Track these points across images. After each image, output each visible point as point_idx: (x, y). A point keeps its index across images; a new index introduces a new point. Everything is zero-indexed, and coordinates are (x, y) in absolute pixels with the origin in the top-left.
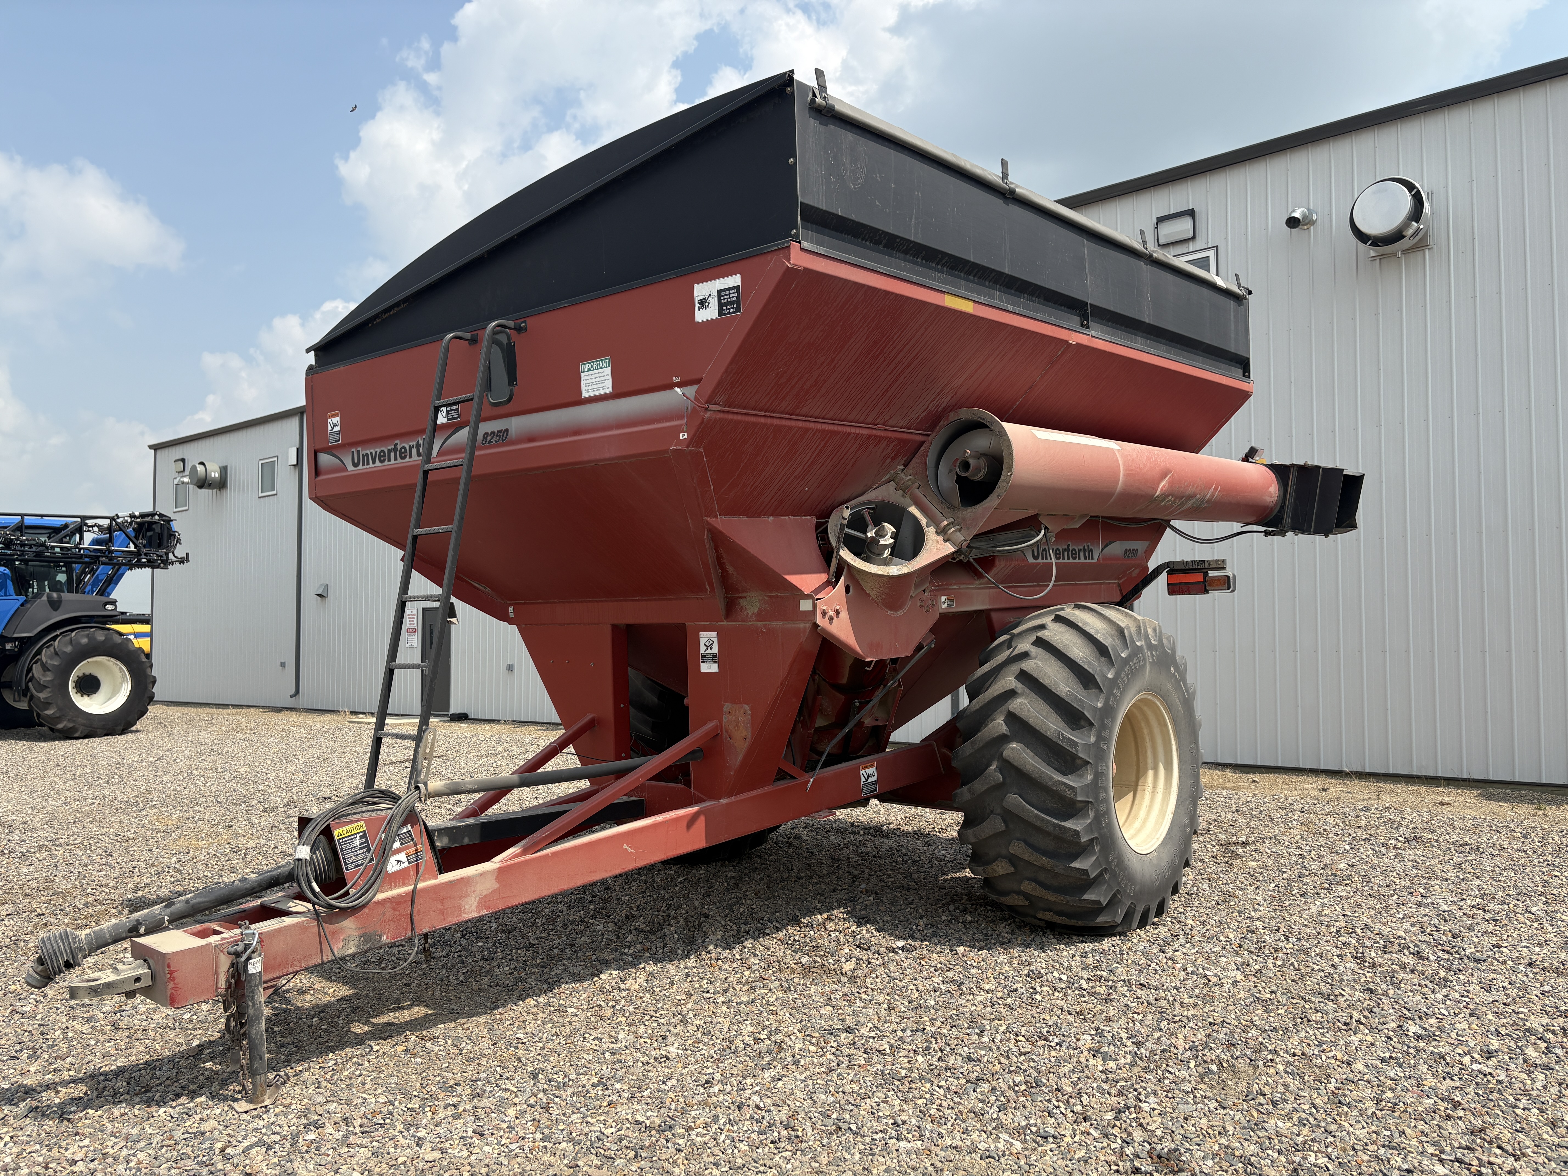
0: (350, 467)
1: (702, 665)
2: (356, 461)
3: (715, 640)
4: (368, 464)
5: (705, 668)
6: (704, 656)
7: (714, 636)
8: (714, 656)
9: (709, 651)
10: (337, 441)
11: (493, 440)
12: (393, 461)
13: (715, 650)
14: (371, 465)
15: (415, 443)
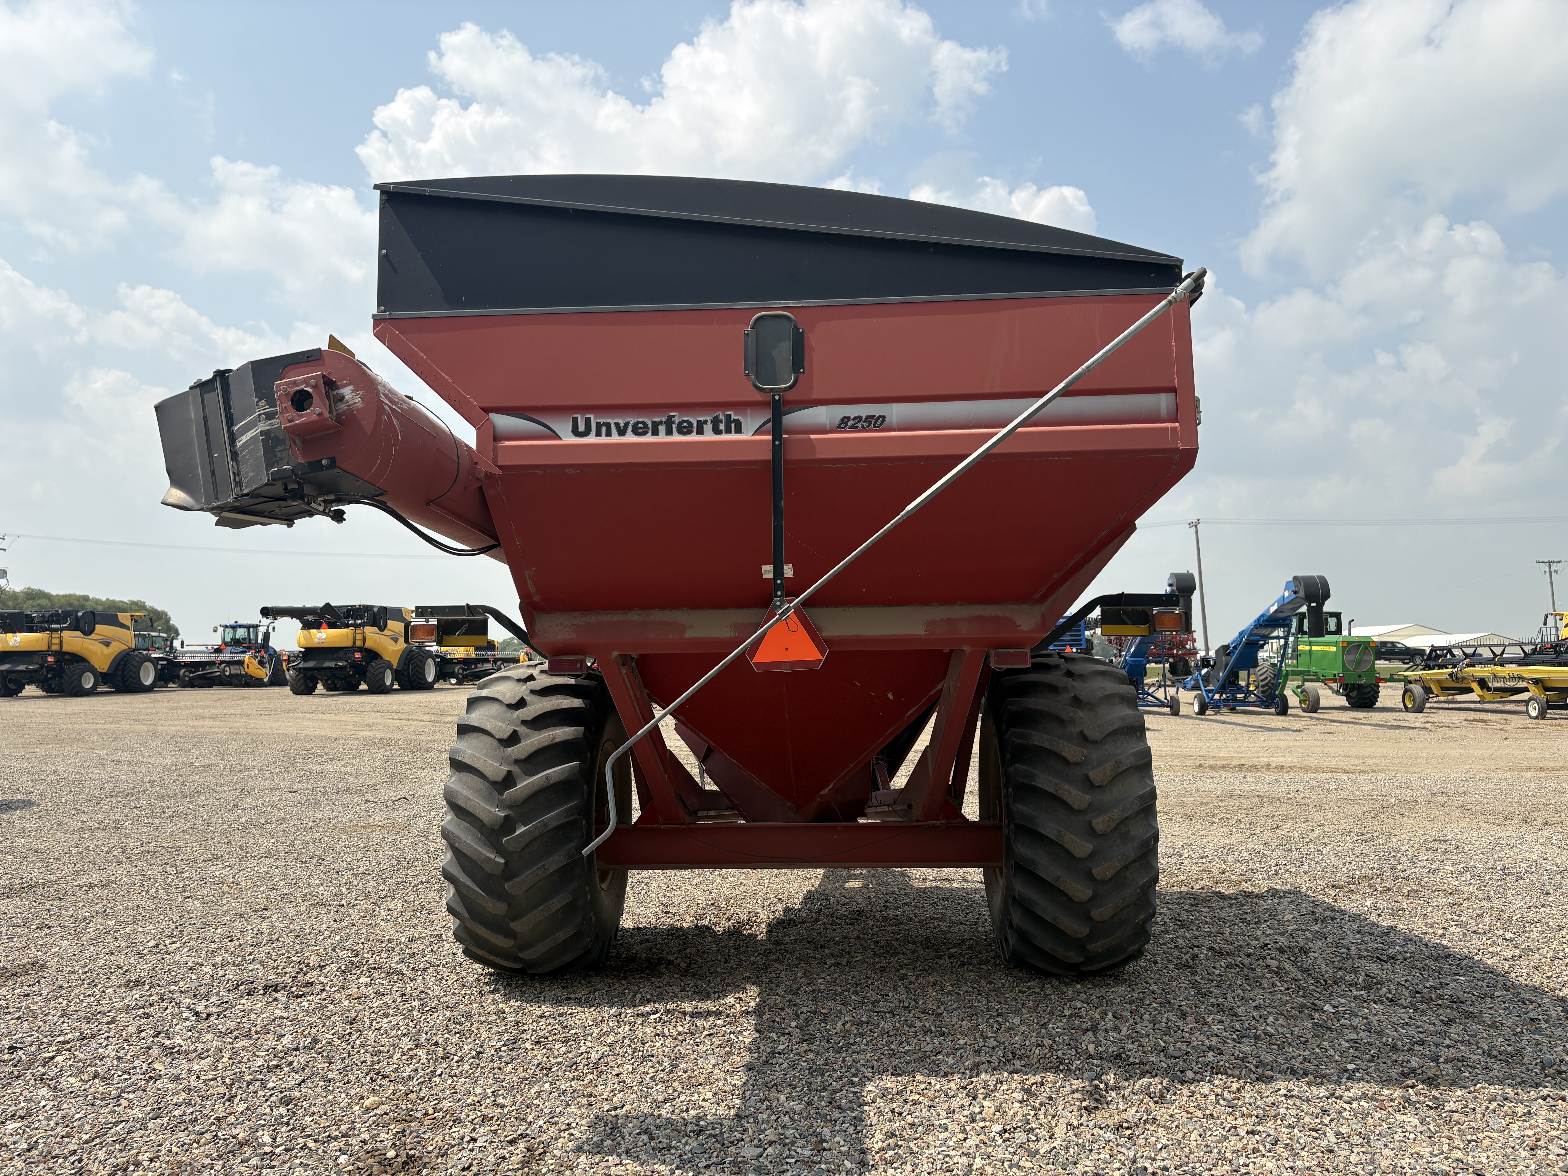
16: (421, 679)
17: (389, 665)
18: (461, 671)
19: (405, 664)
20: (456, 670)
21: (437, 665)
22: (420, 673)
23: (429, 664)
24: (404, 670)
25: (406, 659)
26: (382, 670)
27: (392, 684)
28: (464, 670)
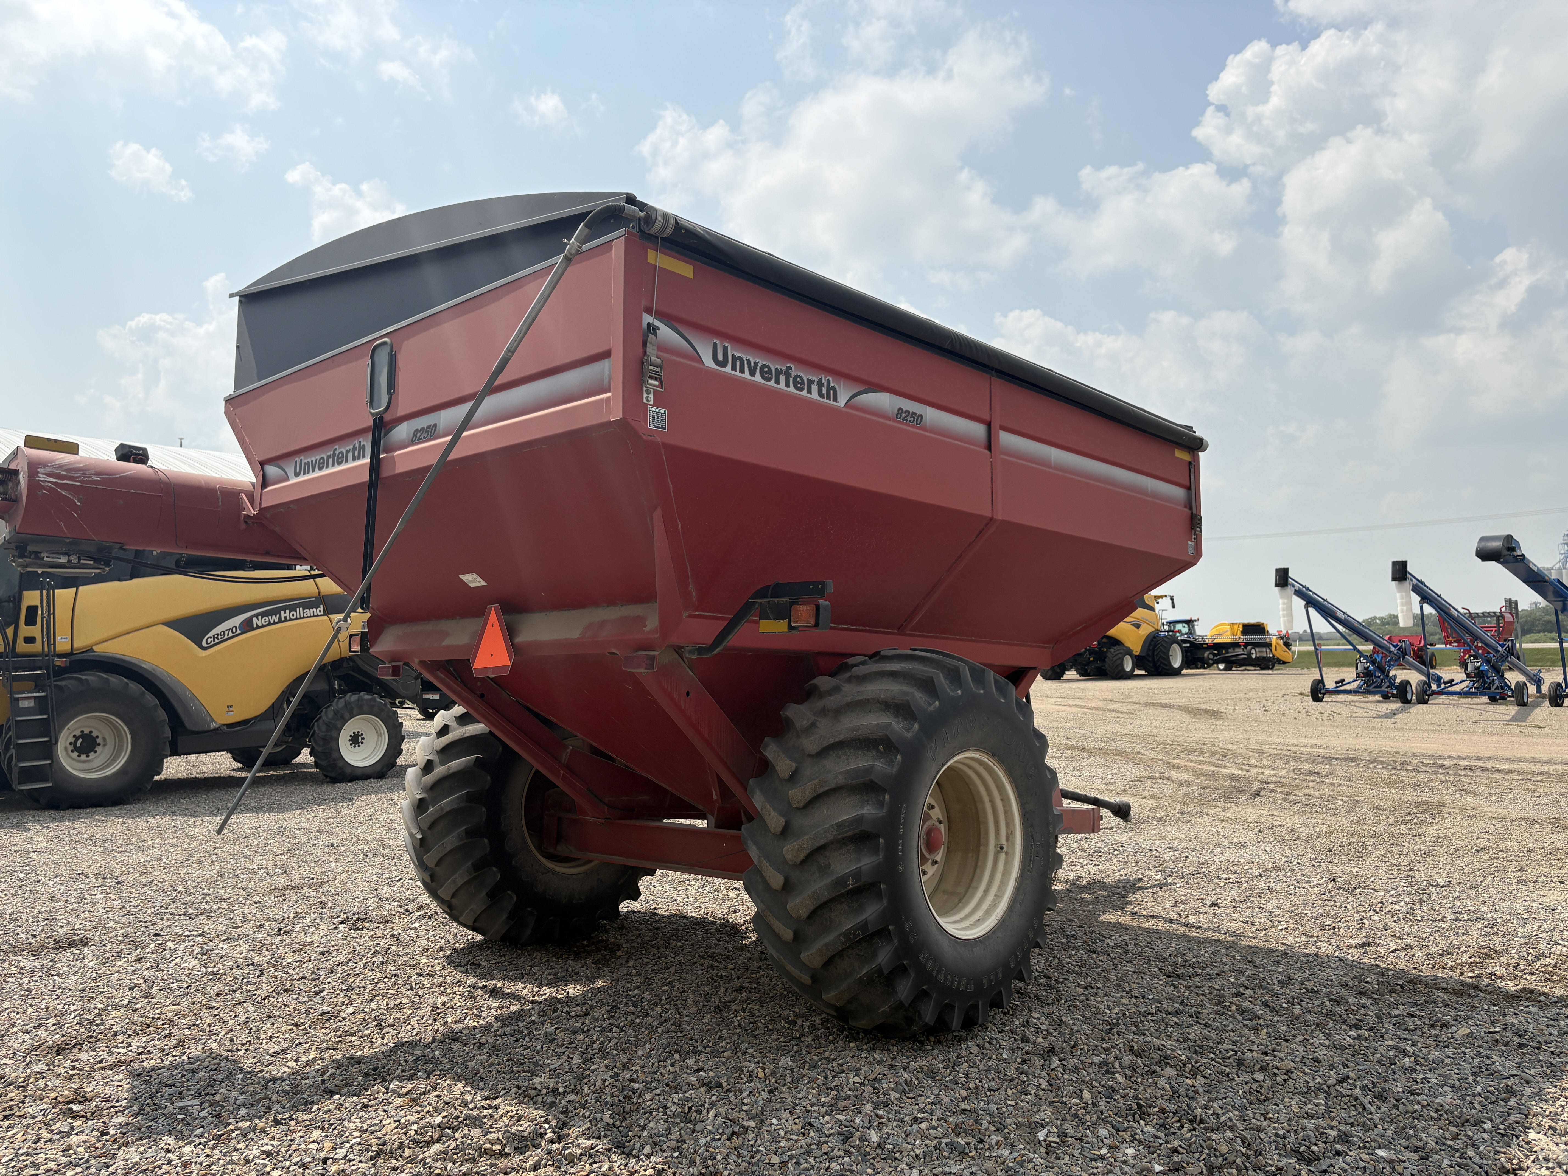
16: (1166, 665)
17: (1129, 652)
18: (1211, 656)
19: (1149, 649)
20: (1206, 655)
21: (1185, 651)
22: (1164, 659)
23: (1175, 650)
24: (1148, 655)
25: (1150, 644)
26: (1120, 656)
27: (1133, 670)
28: (1215, 655)
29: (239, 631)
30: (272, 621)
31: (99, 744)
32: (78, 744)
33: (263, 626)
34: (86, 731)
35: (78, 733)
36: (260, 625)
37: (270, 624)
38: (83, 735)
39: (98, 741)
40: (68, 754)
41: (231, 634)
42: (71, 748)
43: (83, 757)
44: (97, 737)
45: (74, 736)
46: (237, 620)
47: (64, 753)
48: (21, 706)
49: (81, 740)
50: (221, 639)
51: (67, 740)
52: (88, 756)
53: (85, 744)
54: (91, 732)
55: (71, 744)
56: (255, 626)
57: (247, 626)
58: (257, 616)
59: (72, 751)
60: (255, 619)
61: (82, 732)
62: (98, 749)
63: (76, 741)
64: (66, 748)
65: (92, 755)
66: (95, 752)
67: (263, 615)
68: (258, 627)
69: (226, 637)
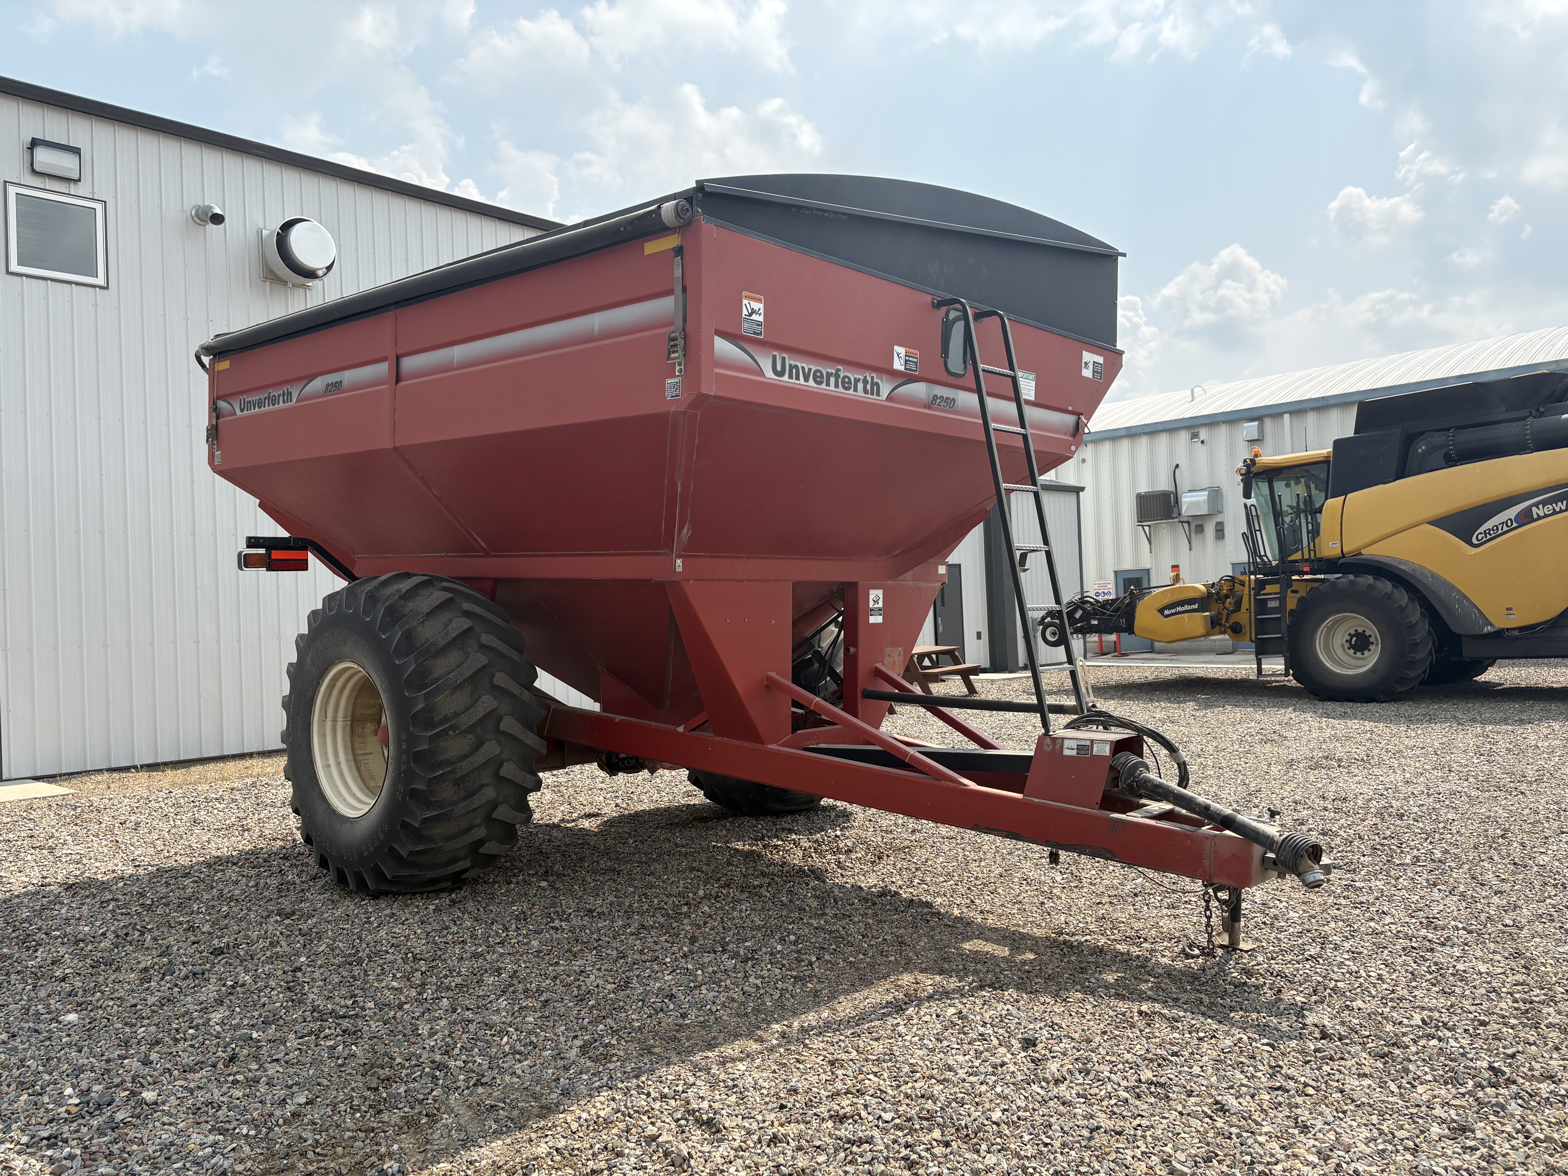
0: (769, 374)
1: (871, 617)
2: (779, 368)
3: (881, 596)
4: (798, 378)
5: (873, 620)
6: (872, 610)
7: (880, 593)
8: (880, 609)
9: (876, 606)
10: (755, 333)
11: (942, 404)
12: (832, 387)
13: (880, 605)
14: (802, 381)
15: (861, 377)
29: (1515, 525)
30: (1558, 509)
31: (1372, 643)
32: (1353, 643)
33: (1546, 516)
34: (1360, 631)
35: (1353, 632)
36: (1542, 514)
37: (1555, 513)
38: (1357, 634)
39: (1371, 640)
40: (1344, 650)
41: (1505, 528)
42: (1347, 645)
43: (1359, 654)
44: (1370, 636)
45: (1350, 634)
46: (1512, 512)
47: (1341, 650)
48: (1269, 606)
49: (1354, 639)
50: (1494, 535)
51: (1343, 637)
52: (1363, 654)
53: (1359, 643)
54: (1364, 631)
55: (1347, 641)
56: (1535, 516)
57: (1526, 518)
58: (1536, 505)
59: (1349, 648)
60: (1534, 509)
61: (1356, 631)
62: (1372, 647)
63: (1351, 639)
64: (1343, 646)
65: (1366, 653)
66: (1370, 650)
67: (1544, 503)
68: (1539, 518)
69: (1500, 532)
